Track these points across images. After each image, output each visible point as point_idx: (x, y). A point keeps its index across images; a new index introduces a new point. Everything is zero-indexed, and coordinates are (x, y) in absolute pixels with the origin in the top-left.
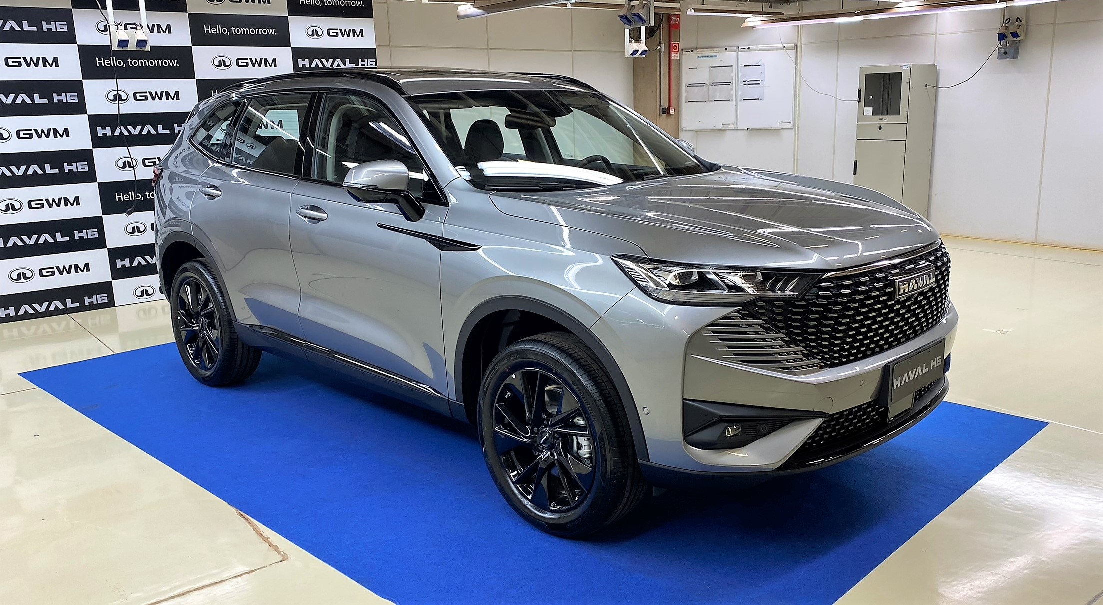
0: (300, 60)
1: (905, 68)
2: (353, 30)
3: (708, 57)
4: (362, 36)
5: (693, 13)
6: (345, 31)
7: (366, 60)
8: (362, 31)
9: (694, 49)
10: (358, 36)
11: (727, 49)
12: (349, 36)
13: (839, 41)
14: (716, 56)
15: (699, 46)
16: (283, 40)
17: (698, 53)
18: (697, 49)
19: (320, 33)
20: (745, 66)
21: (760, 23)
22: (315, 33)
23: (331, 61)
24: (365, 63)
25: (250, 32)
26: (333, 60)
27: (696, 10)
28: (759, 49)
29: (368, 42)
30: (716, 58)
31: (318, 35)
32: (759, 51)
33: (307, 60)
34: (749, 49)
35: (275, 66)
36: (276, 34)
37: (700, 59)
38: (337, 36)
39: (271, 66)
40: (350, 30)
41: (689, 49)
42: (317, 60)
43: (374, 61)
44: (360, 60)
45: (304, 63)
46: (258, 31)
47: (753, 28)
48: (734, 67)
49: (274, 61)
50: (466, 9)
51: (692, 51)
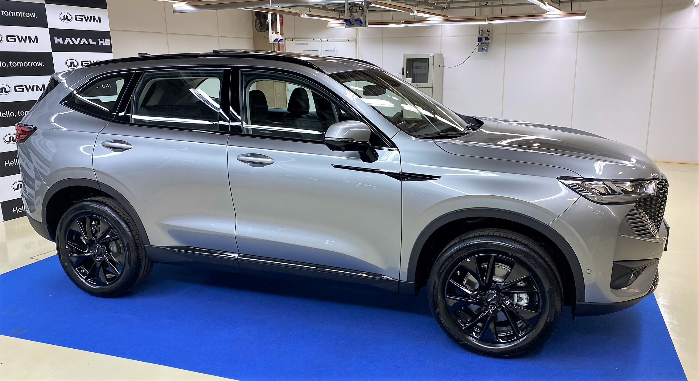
0: (56, 38)
1: (431, 55)
2: (93, 16)
3: (302, 44)
4: (100, 22)
5: (306, 15)
6: (88, 17)
7: (103, 40)
8: (99, 18)
9: (293, 38)
10: (97, 22)
11: (314, 40)
12: (90, 21)
13: (382, 38)
14: (307, 44)
15: (296, 37)
16: (41, 22)
17: (295, 42)
18: (295, 38)
19: (69, 18)
20: (326, 51)
21: (338, 25)
22: (65, 18)
23: (79, 39)
24: (103, 42)
25: (16, 14)
26: (80, 39)
27: (308, 15)
28: (333, 41)
29: (104, 26)
30: (307, 45)
31: (68, 20)
32: (333, 42)
33: (61, 38)
34: (328, 40)
35: (37, 42)
36: (36, 17)
37: (297, 45)
38: (82, 20)
39: (34, 42)
40: (91, 17)
41: (289, 38)
42: (69, 39)
43: (109, 40)
44: (99, 40)
45: (59, 40)
46: (22, 14)
47: (332, 27)
48: (319, 51)
49: (36, 38)
50: (182, 6)
51: (292, 40)
